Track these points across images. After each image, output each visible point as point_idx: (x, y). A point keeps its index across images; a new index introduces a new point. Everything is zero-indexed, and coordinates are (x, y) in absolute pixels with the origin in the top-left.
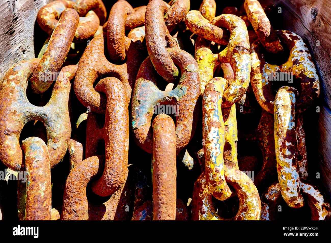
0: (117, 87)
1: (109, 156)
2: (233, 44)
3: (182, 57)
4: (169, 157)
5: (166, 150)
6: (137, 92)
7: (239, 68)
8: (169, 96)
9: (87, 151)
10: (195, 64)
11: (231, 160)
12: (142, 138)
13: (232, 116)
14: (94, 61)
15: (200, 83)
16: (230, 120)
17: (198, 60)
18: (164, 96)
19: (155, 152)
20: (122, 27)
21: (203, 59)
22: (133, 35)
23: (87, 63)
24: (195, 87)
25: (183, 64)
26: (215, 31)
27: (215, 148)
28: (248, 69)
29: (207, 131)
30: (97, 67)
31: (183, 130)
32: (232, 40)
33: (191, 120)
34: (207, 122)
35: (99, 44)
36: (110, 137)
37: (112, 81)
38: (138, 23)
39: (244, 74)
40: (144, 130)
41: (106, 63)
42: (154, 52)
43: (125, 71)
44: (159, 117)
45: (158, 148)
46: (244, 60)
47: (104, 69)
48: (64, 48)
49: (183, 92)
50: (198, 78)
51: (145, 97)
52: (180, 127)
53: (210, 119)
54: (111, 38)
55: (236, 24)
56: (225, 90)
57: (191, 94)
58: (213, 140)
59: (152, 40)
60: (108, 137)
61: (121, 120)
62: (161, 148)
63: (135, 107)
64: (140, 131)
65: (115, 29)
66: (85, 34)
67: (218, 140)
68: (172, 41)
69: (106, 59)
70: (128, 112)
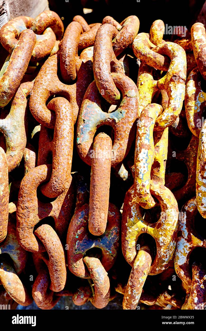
0: (65, 108)
1: (55, 167)
2: (171, 73)
3: (124, 83)
4: (104, 171)
5: (102, 166)
6: (82, 112)
7: (173, 97)
8: (110, 118)
9: (39, 160)
10: (135, 90)
11: (158, 176)
12: (84, 152)
13: (164, 138)
14: (47, 81)
15: (137, 108)
16: (161, 142)
17: (139, 85)
18: (106, 117)
19: (93, 167)
20: (74, 50)
21: (143, 84)
22: (85, 55)
23: (41, 83)
24: (133, 111)
25: (124, 89)
26: (157, 59)
27: (143, 167)
28: (181, 98)
29: (138, 152)
30: (50, 86)
31: (119, 149)
32: (171, 69)
33: (127, 141)
34: (139, 144)
35: (53, 65)
36: (57, 151)
37: (61, 102)
38: (90, 43)
39: (177, 103)
40: (86, 146)
41: (58, 83)
42: (99, 77)
43: (74, 92)
44: (99, 137)
45: (95, 163)
46: (178, 90)
47: (56, 89)
48: (21, 69)
49: (122, 115)
50: (137, 103)
51: (89, 117)
52: (117, 146)
53: (141, 141)
54: (63, 60)
55: (176, 53)
56: (159, 116)
57: (129, 117)
58: (142, 160)
59: (98, 67)
60: (55, 151)
61: (67, 137)
62: (98, 163)
63: (80, 125)
64: (83, 146)
65: (67, 52)
66: (41, 53)
67: (146, 160)
68: (118, 66)
69: (58, 79)
70: (73, 130)
